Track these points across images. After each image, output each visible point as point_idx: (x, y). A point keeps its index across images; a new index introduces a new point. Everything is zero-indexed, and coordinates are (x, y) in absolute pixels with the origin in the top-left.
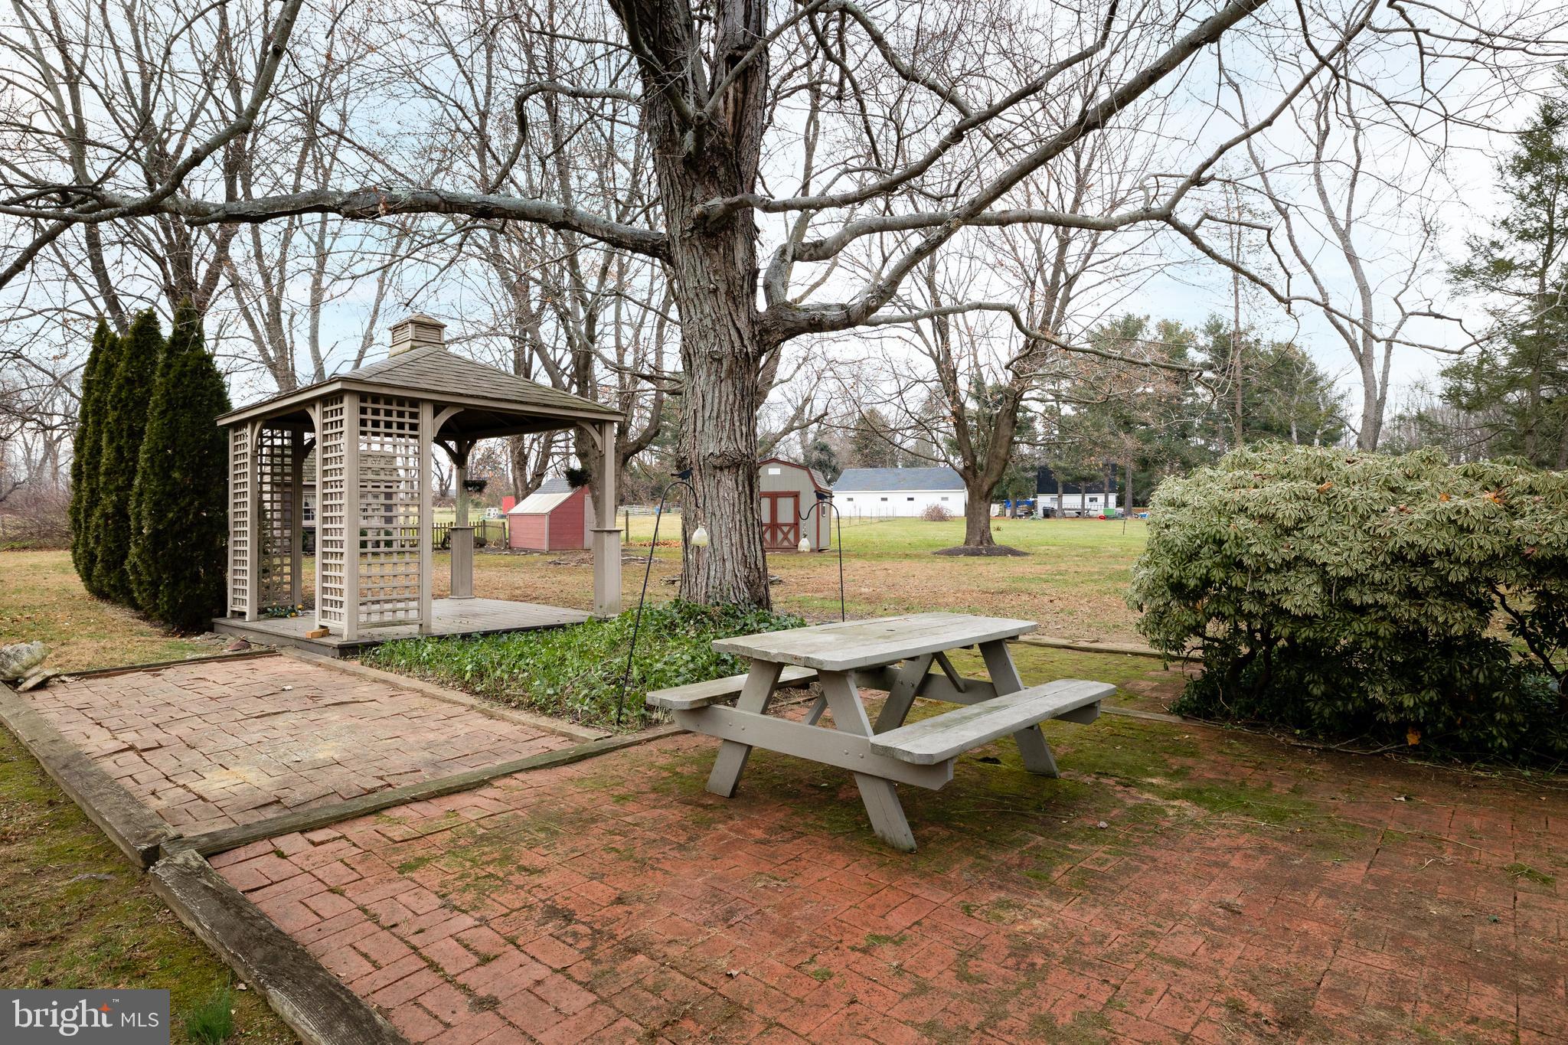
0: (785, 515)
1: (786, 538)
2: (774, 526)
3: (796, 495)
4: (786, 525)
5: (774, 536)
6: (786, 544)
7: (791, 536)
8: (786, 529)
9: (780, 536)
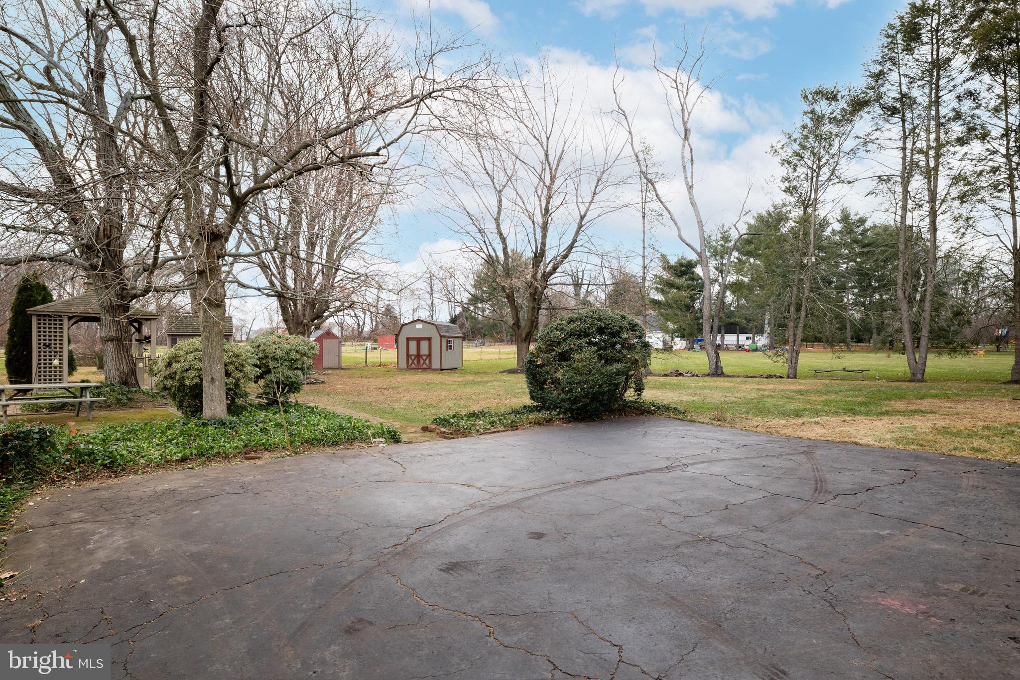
0: (424, 351)
1: (424, 363)
2: (419, 356)
3: (429, 339)
4: (425, 355)
5: (419, 362)
6: (425, 366)
7: (427, 362)
8: (424, 358)
9: (422, 362)
